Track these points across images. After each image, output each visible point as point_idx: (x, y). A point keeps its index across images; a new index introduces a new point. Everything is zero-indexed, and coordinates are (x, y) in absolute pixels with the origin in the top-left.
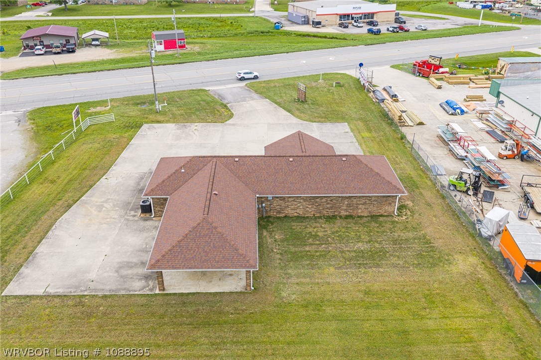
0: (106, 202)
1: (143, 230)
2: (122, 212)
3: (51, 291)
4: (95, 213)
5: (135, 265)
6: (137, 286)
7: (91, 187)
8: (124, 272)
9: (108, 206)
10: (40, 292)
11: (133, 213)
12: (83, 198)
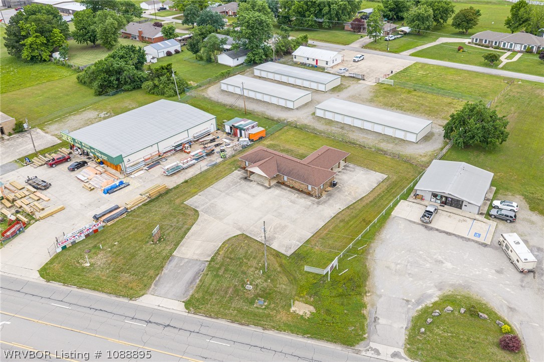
0: (346, 196)
1: (340, 179)
2: (343, 189)
3: (374, 172)
4: (353, 192)
5: (349, 170)
6: (351, 165)
7: (348, 208)
8: (353, 170)
9: (346, 193)
10: (377, 173)
11: (339, 187)
12: (354, 201)
